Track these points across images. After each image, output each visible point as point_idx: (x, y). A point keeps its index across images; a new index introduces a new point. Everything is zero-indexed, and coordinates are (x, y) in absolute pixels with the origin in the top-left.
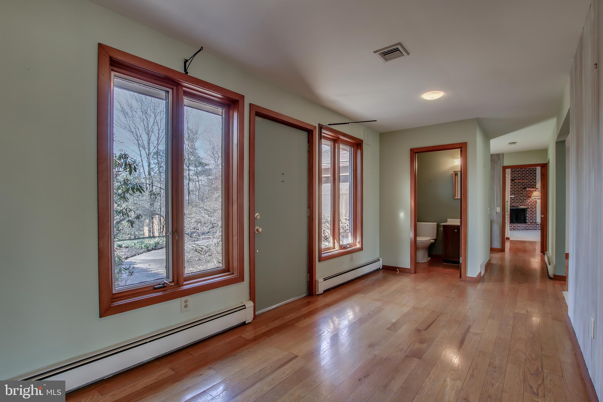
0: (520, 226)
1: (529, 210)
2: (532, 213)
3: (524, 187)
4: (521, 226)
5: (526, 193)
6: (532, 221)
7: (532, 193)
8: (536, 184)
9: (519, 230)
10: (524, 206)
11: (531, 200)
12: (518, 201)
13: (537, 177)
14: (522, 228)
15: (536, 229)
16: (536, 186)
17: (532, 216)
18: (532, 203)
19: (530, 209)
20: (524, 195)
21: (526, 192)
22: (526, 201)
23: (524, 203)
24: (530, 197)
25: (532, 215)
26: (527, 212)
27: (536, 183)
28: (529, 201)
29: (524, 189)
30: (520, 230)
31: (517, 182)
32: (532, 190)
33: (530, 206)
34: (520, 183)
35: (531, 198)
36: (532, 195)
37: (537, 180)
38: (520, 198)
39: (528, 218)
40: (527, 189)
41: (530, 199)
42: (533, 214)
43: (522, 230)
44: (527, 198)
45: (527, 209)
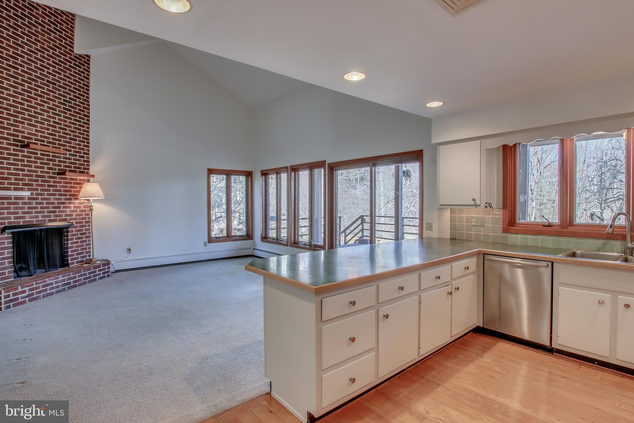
0: (52, 284)
1: (72, 231)
2: (82, 238)
3: (59, 170)
4: (56, 283)
5: (66, 187)
6: (82, 257)
7: (81, 188)
8: (88, 165)
9: (48, 295)
10: (61, 220)
11: (79, 203)
12: (41, 208)
13: (91, 149)
14: (58, 287)
15: (95, 280)
16: (88, 169)
17: (83, 246)
18: (81, 211)
19: (76, 227)
20: (60, 191)
21: (64, 183)
22: (64, 207)
23: (60, 212)
24: (76, 197)
25: (81, 242)
26: (67, 236)
27: (89, 162)
28: (74, 207)
29: (58, 174)
30: (52, 294)
31: (39, 152)
32: (80, 180)
33: (76, 219)
34: (49, 156)
35: (77, 199)
36: (79, 191)
37: (91, 156)
38: (50, 199)
39: (72, 251)
40: (69, 175)
41: (77, 201)
42: (84, 239)
43: (57, 292)
44: (66, 199)
45: (67, 228)
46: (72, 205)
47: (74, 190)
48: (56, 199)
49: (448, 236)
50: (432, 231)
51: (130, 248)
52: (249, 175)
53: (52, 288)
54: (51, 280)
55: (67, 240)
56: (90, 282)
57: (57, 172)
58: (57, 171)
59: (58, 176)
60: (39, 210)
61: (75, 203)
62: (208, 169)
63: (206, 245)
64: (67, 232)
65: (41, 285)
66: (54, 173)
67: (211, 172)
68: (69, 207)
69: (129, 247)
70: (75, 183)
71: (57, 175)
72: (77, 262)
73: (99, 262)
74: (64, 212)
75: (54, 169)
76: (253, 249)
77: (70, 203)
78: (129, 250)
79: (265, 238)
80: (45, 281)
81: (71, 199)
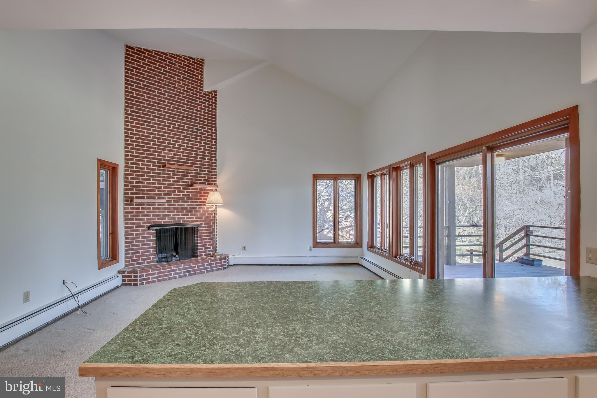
0: (175, 270)
1: (202, 230)
2: (210, 236)
3: (192, 183)
4: (179, 270)
5: (197, 196)
6: (209, 251)
8: (215, 178)
9: (172, 278)
10: (192, 221)
11: (207, 208)
12: (177, 212)
13: (217, 165)
14: (180, 273)
15: (212, 271)
16: (215, 181)
17: (210, 242)
18: (209, 214)
19: (205, 227)
20: (192, 199)
21: (196, 192)
22: (195, 211)
23: (191, 215)
24: (204, 203)
25: (209, 239)
26: (197, 234)
27: (216, 175)
28: (203, 211)
30: (176, 278)
31: (176, 170)
32: (208, 190)
33: (204, 221)
34: (183, 172)
35: (205, 205)
36: (206, 199)
37: (217, 171)
38: (184, 205)
39: (201, 246)
40: (199, 186)
41: (206, 207)
42: (211, 237)
43: (180, 277)
44: (197, 205)
45: (197, 227)
46: (202, 210)
47: (203, 198)
48: (189, 205)
51: (245, 247)
52: (358, 178)
53: (176, 274)
54: (175, 267)
55: (197, 237)
56: (207, 272)
57: (190, 185)
58: (190, 184)
59: (190, 188)
60: (176, 213)
61: (204, 208)
62: (313, 175)
63: (311, 249)
64: (198, 230)
65: (167, 270)
66: (188, 185)
67: (316, 177)
68: (199, 212)
69: (244, 246)
70: (204, 193)
71: (190, 187)
72: (205, 255)
73: (219, 256)
74: (194, 215)
75: (188, 182)
76: (361, 258)
77: (200, 208)
78: (244, 248)
79: (371, 247)
80: (170, 268)
81: (200, 205)
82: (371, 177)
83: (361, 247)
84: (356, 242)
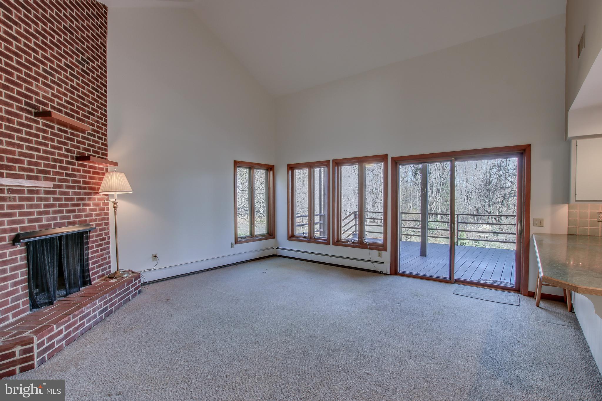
0: (89, 314)
1: (92, 237)
2: (102, 245)
3: (79, 153)
4: (94, 311)
5: (86, 177)
6: (102, 270)
7: (101, 179)
8: (106, 150)
9: (86, 331)
12: (60, 206)
13: (108, 129)
14: (95, 317)
15: (128, 300)
16: (106, 155)
17: (103, 255)
20: (79, 182)
21: (83, 171)
22: (84, 205)
23: (79, 211)
24: (94, 190)
25: (101, 251)
26: (87, 244)
27: (107, 145)
28: (94, 205)
29: (78, 159)
31: (56, 126)
32: (100, 169)
33: (95, 220)
35: (97, 193)
36: (99, 184)
37: (108, 138)
38: (68, 193)
39: (93, 263)
40: (88, 163)
41: (96, 197)
42: (104, 246)
43: (95, 323)
44: (86, 194)
45: (87, 233)
46: (92, 202)
47: (93, 182)
48: (75, 193)
49: (566, 232)
50: (543, 227)
51: (157, 254)
52: (270, 169)
53: (89, 320)
54: (88, 308)
55: (88, 249)
56: (124, 303)
57: (76, 157)
58: (75, 155)
59: (77, 162)
60: (57, 209)
61: (94, 199)
62: (234, 161)
63: (233, 246)
64: (88, 238)
65: (78, 317)
66: (72, 157)
67: (237, 164)
68: (88, 205)
69: (154, 253)
70: (94, 173)
71: (76, 160)
72: (98, 277)
73: (126, 275)
74: (84, 210)
75: (73, 151)
76: (277, 248)
77: (89, 199)
78: (155, 256)
79: (292, 236)
80: (82, 312)
81: (89, 194)
82: (292, 168)
83: (274, 238)
84: (268, 233)
